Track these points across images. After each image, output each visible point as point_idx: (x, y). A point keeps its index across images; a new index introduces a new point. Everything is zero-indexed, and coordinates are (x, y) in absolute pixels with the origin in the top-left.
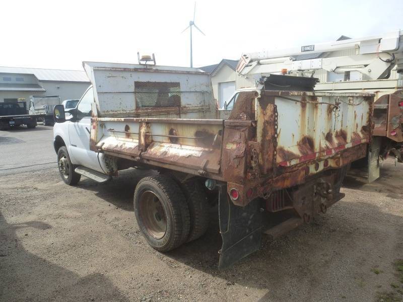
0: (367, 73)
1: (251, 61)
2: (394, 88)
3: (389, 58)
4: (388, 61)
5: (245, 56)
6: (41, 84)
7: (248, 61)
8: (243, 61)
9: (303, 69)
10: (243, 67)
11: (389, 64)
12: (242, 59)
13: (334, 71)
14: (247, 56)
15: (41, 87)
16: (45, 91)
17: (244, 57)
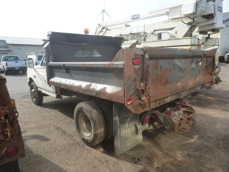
0: (174, 34)
1: (103, 28)
2: (188, 45)
3: (190, 21)
4: (189, 24)
5: (99, 24)
6: (9, 46)
7: (101, 28)
8: (99, 28)
9: (133, 32)
10: (99, 33)
11: (190, 26)
12: (98, 27)
13: (152, 34)
14: (100, 25)
15: (9, 48)
16: (11, 50)
17: (99, 26)
